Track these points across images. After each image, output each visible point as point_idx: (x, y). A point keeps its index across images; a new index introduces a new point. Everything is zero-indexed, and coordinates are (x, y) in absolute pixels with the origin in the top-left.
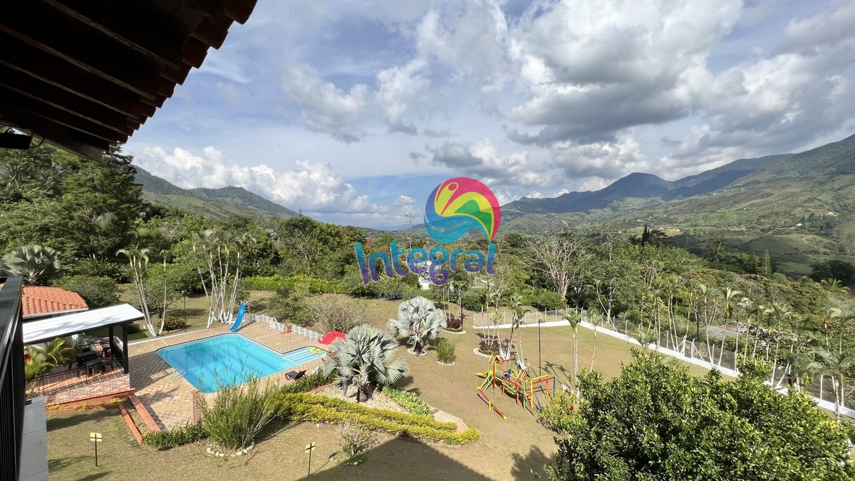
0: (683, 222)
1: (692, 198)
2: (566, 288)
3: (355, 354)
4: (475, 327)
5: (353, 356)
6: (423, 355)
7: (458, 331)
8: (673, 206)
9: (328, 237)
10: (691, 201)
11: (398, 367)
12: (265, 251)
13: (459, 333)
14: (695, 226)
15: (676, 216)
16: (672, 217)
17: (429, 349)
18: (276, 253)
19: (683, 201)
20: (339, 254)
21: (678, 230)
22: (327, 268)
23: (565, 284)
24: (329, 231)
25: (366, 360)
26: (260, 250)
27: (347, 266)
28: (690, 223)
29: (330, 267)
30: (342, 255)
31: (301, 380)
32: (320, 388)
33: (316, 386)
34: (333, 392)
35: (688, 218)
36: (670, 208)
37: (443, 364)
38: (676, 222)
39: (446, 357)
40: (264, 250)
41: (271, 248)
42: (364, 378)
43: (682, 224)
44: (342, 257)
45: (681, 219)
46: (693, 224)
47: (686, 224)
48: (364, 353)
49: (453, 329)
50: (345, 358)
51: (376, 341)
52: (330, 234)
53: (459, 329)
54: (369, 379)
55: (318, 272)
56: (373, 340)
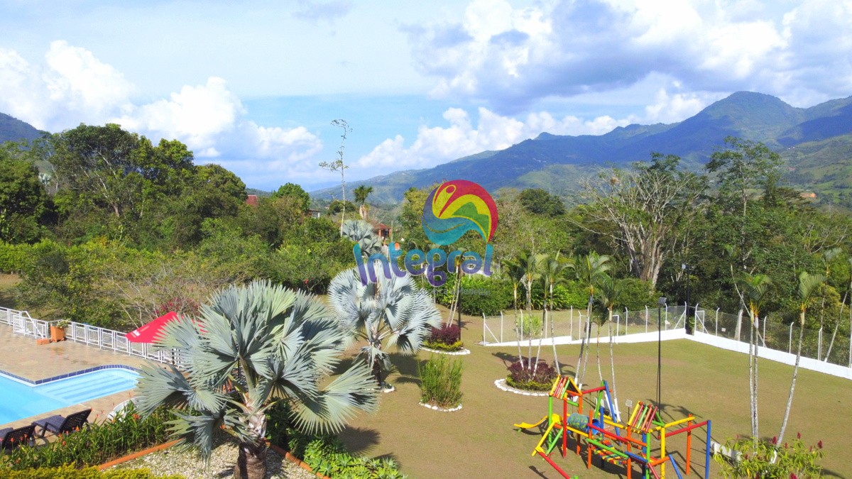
0: (822, 182)
1: (836, 138)
2: (657, 271)
3: (228, 350)
4: (487, 344)
5: (223, 357)
6: (387, 391)
7: (453, 350)
8: (805, 152)
9: (164, 166)
10: (834, 144)
11: (353, 389)
12: (24, 200)
13: (457, 353)
14: (841, 187)
15: (811, 171)
16: (803, 172)
17: (400, 380)
18: (49, 204)
19: (820, 143)
20: (190, 198)
21: (813, 195)
22: (162, 228)
23: (656, 263)
24: (167, 154)
25: (261, 369)
26: (11, 194)
27: (207, 222)
28: (831, 183)
29: (168, 225)
30: (196, 200)
31: (77, 436)
32: (130, 455)
33: (121, 449)
34: (167, 464)
35: (829, 174)
36: (801, 156)
37: (435, 408)
38: (809, 181)
39: (443, 392)
40: (20, 195)
41: (38, 194)
42: (255, 423)
43: (820, 185)
44: (197, 204)
45: (818, 173)
46: (839, 184)
47: (826, 185)
48: (255, 349)
49: (443, 345)
50: (201, 366)
51: (289, 321)
52: (169, 161)
53: (456, 344)
54: (269, 425)
55: (143, 236)
56: (281, 318)
